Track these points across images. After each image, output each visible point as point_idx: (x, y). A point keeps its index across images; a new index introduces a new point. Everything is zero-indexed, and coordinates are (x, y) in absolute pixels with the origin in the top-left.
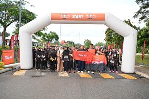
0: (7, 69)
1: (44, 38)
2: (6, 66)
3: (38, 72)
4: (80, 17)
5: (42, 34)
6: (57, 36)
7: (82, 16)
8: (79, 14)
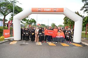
0: (6, 41)
1: (27, 22)
2: (5, 39)
3: (24, 42)
4: (49, 10)
5: (26, 20)
6: (35, 21)
7: (50, 9)
8: (48, 8)
